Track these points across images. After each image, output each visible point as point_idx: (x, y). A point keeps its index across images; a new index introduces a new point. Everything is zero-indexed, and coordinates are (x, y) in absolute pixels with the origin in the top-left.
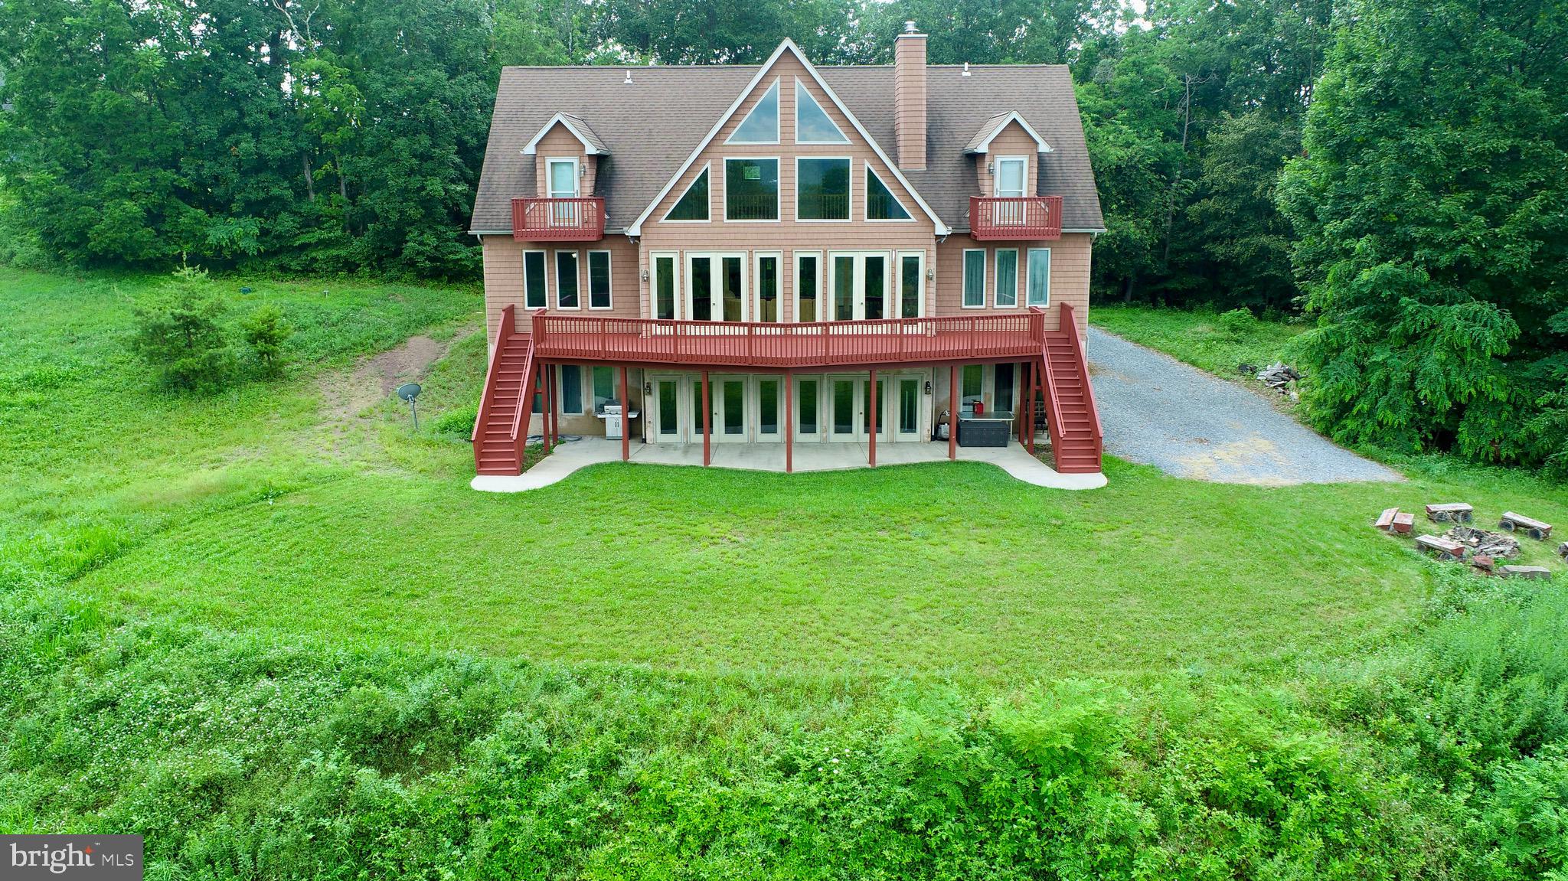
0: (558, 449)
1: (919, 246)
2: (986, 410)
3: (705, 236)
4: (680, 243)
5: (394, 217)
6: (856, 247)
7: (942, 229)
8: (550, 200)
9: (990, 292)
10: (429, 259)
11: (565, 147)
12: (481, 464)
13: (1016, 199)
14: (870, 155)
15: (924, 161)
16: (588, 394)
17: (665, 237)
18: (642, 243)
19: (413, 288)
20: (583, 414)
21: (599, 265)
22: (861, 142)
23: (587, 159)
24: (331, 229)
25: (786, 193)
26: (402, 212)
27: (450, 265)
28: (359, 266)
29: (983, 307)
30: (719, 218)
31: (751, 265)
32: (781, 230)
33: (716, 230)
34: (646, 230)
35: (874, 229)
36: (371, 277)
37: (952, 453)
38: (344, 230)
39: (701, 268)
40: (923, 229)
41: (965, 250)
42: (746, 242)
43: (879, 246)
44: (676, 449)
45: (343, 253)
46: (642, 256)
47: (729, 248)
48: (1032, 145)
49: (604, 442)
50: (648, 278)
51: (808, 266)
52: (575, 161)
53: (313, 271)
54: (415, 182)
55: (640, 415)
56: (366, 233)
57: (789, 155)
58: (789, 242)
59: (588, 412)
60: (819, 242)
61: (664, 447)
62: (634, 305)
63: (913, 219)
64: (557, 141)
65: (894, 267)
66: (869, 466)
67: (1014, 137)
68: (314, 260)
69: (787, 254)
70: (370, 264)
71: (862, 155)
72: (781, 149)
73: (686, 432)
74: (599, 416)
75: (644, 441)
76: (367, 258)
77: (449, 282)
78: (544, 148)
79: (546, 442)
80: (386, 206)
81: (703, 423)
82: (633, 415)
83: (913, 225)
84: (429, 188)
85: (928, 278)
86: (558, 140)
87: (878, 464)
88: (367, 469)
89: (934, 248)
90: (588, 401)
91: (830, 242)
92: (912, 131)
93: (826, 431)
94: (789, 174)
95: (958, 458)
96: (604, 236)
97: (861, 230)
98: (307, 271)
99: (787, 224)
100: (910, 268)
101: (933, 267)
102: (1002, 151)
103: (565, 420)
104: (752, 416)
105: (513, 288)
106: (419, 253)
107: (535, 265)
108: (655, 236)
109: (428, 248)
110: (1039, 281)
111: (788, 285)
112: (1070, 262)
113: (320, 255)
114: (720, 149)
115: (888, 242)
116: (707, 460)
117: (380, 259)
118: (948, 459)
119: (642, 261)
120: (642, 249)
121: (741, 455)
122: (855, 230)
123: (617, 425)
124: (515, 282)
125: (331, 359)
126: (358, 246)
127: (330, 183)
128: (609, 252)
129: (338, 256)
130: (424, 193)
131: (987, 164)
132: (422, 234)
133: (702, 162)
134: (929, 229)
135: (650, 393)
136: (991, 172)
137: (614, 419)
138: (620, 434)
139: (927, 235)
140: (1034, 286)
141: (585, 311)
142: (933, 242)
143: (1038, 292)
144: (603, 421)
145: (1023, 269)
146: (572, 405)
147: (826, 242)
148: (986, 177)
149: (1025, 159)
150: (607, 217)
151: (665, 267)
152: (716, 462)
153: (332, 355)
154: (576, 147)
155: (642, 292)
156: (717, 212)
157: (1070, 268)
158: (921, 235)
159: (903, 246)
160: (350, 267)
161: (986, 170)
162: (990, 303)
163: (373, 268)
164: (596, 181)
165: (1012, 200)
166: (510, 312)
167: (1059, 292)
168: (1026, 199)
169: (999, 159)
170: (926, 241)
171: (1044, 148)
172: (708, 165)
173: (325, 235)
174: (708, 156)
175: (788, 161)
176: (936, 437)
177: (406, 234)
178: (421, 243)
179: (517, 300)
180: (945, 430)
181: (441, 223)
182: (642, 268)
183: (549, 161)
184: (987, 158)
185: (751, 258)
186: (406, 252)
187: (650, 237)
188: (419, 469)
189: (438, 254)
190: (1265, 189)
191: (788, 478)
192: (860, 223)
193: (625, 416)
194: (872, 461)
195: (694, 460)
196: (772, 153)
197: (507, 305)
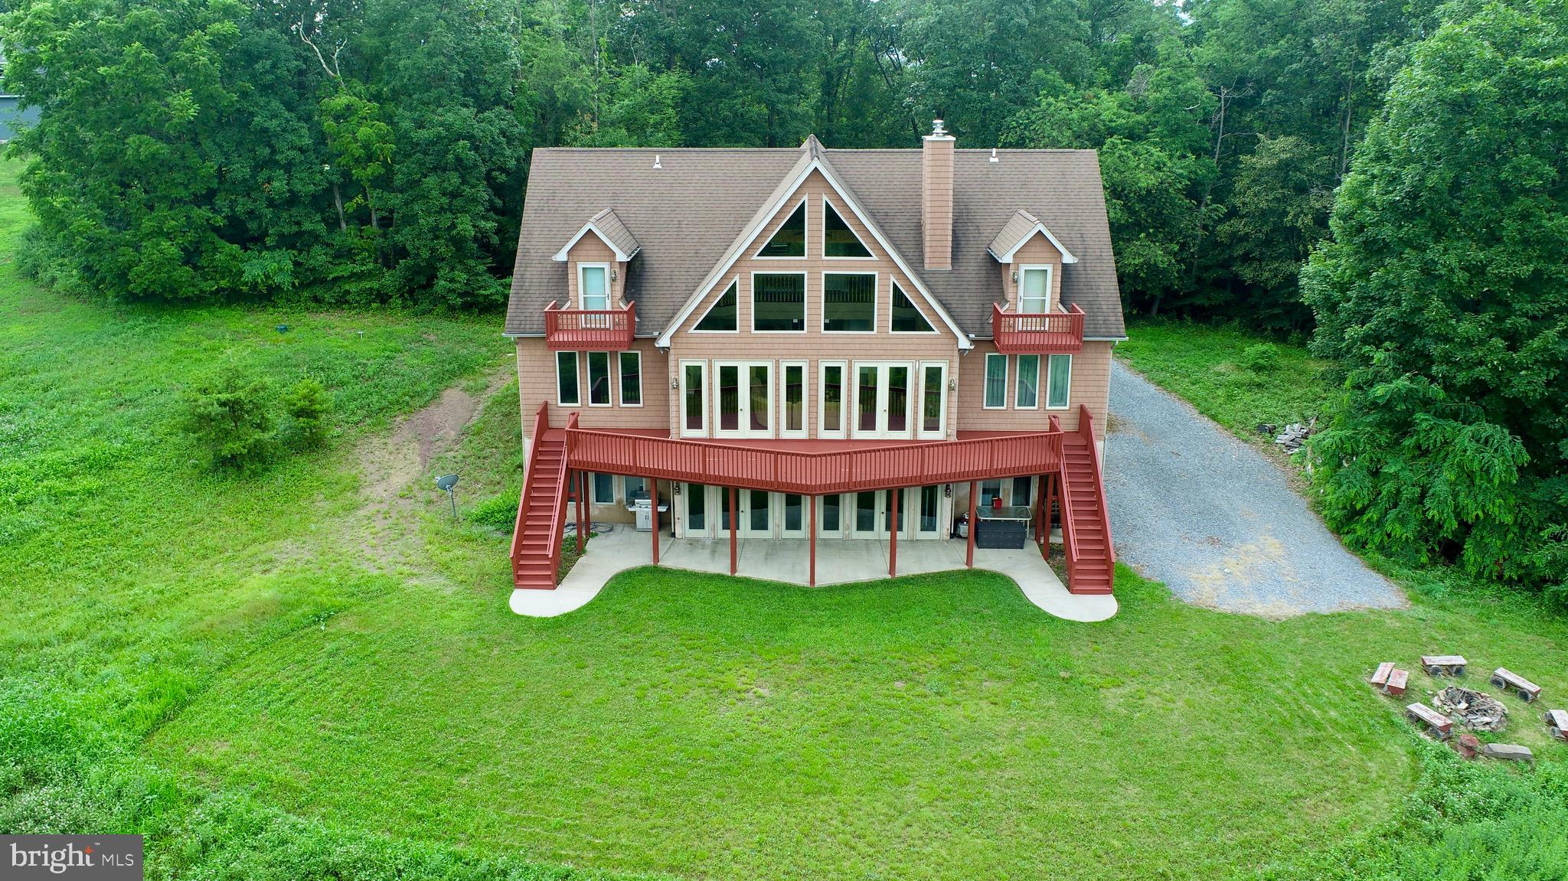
0: (591, 545)
1: (942, 357)
2: (1004, 505)
3: (733, 346)
4: (709, 352)
5: (425, 254)
6: (880, 357)
7: (964, 343)
8: (582, 312)
9: (1011, 394)
10: (462, 295)
11: (596, 253)
12: (519, 577)
13: (1039, 316)
14: (895, 270)
15: (949, 261)
16: (619, 486)
17: (694, 346)
18: (672, 352)
19: (445, 324)
20: (614, 503)
21: (630, 364)
22: (885, 258)
23: (618, 265)
24: (363, 263)
25: (813, 306)
26: (433, 250)
27: (481, 299)
28: (391, 297)
29: (1005, 408)
30: (747, 329)
31: (777, 373)
32: (808, 340)
33: (743, 340)
34: (676, 340)
35: (898, 341)
36: (404, 307)
37: (969, 561)
38: (376, 261)
39: (729, 377)
40: (946, 341)
41: (987, 355)
42: (773, 352)
43: (903, 357)
44: (704, 547)
45: (375, 285)
46: (671, 363)
47: (757, 357)
48: (1057, 255)
49: (634, 534)
50: (678, 386)
51: (833, 374)
52: (606, 266)
53: (347, 302)
54: (445, 220)
55: (669, 509)
56: (398, 267)
57: (816, 270)
58: (815, 352)
59: (619, 502)
60: (845, 352)
61: (693, 543)
62: (662, 398)
63: (937, 333)
64: (588, 247)
65: (917, 377)
66: (889, 577)
67: (1038, 248)
68: (348, 292)
69: (813, 364)
70: (402, 295)
71: (888, 270)
72: (808, 264)
73: (714, 528)
74: (630, 509)
75: (673, 535)
76: (399, 290)
77: (480, 313)
78: (575, 253)
79: (579, 533)
80: (417, 243)
81: (730, 521)
82: (662, 509)
83: (937, 337)
84: (460, 227)
85: (950, 389)
86: (590, 247)
87: (898, 575)
88: (412, 575)
89: (957, 359)
90: (619, 490)
91: (855, 352)
92: (938, 232)
93: (848, 528)
94: (815, 287)
95: (977, 565)
96: (635, 339)
97: (886, 341)
98: (342, 302)
99: (813, 335)
100: (933, 376)
101: (956, 377)
102: (1026, 260)
103: (597, 509)
104: (777, 514)
105: (547, 386)
106: (450, 291)
107: (567, 362)
108: (685, 346)
109: (458, 285)
110: (1059, 384)
111: (813, 393)
112: (1091, 366)
113: (352, 287)
114: (748, 264)
115: (912, 353)
116: (734, 569)
117: (411, 292)
118: (966, 567)
119: (671, 369)
120: (671, 358)
121: (768, 557)
122: (879, 341)
123: (647, 518)
124: (549, 381)
125: (368, 421)
126: (389, 279)
127: (362, 217)
128: (639, 352)
129: (371, 289)
130: (454, 232)
131: (1011, 272)
132: (452, 269)
133: (731, 275)
134: (952, 343)
135: (679, 492)
136: (1015, 281)
137: (644, 509)
138: (650, 526)
139: (950, 347)
140: (1054, 388)
141: (616, 408)
142: (956, 353)
143: (1059, 396)
144: (634, 513)
145: (1044, 373)
146: (603, 495)
147: (851, 352)
148: (1010, 284)
149: (1049, 268)
150: (637, 320)
151: (694, 376)
152: (745, 571)
153: (370, 417)
154: (606, 253)
155: (672, 397)
156: (744, 323)
157: (1091, 372)
158: (944, 347)
159: (928, 357)
160: (383, 298)
161: (1010, 278)
162: (1011, 404)
163: (406, 299)
164: (626, 281)
165: (1034, 316)
166: (544, 413)
167: (1080, 394)
168: (1048, 316)
169: (1023, 268)
170: (949, 353)
171: (1068, 258)
172: (737, 278)
173: (358, 269)
174: (736, 269)
175: (814, 276)
176: (955, 535)
177: (437, 269)
178: (452, 281)
179: (551, 396)
180: (963, 529)
181: (472, 257)
182: (672, 376)
183: (580, 266)
184: (1011, 267)
185: (777, 367)
186: (435, 288)
187: (679, 346)
188: (460, 578)
189: (469, 289)
190: (1296, 216)
191: (808, 592)
192: (884, 335)
193: (655, 509)
194: (892, 570)
195: (721, 567)
196: (798, 268)
197: (541, 402)
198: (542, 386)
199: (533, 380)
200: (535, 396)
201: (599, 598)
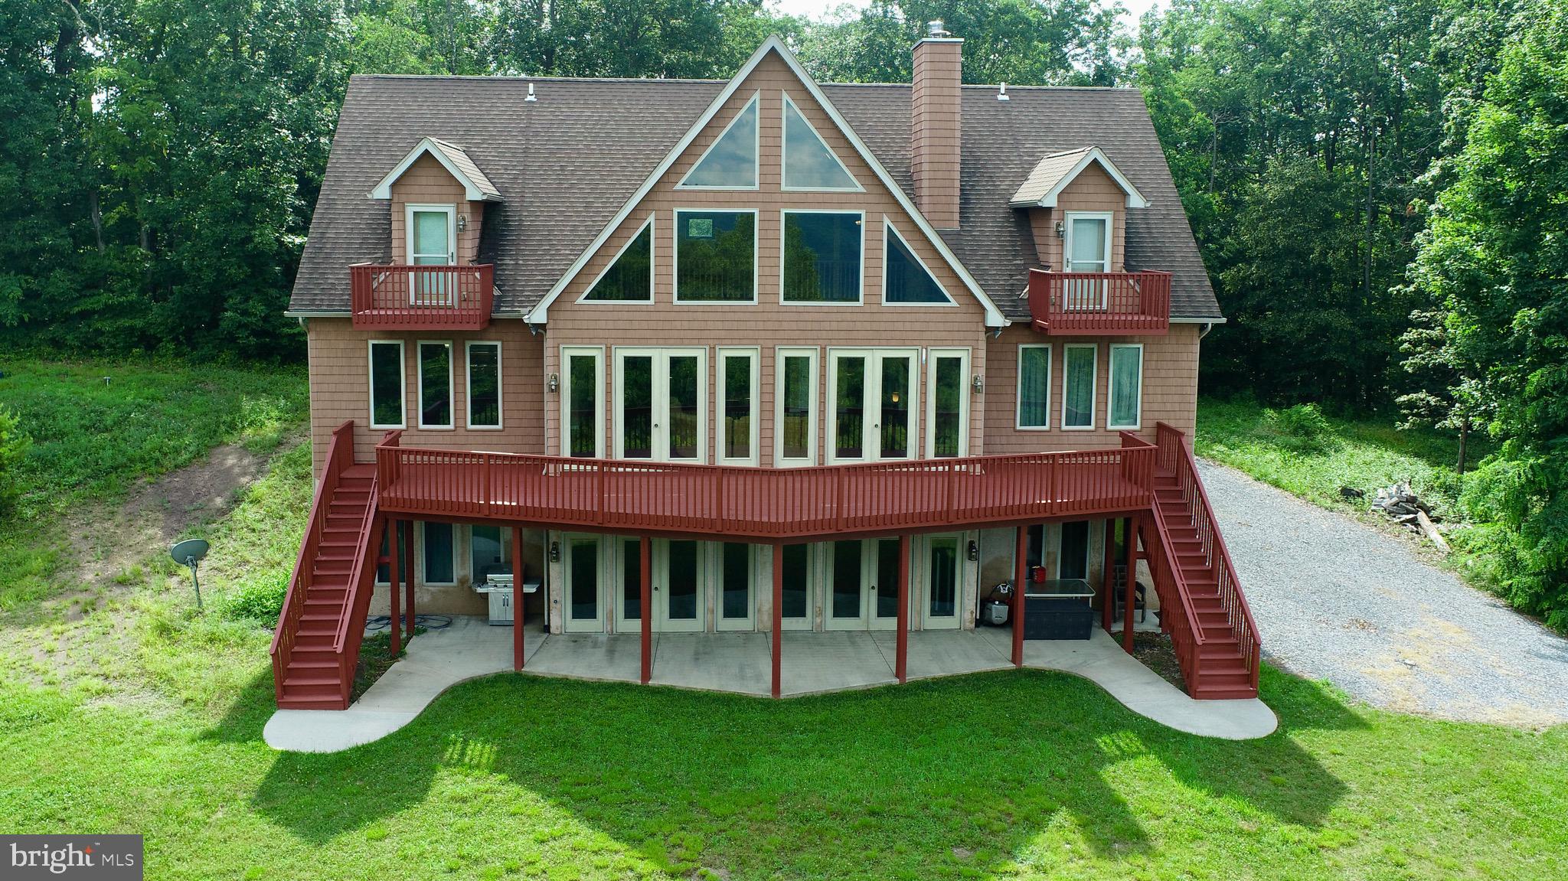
0: (414, 646)
1: (962, 342)
2: (1049, 578)
3: (644, 325)
4: (607, 334)
5: (209, 276)
6: (868, 343)
7: (996, 318)
8: (410, 269)
9: (1056, 407)
10: (256, 333)
11: (436, 189)
12: (286, 690)
13: (1093, 276)
14: (893, 208)
15: (957, 216)
16: (463, 555)
17: (585, 325)
18: (549, 334)
19: (231, 372)
20: (455, 583)
21: (484, 362)
22: (879, 190)
23: (467, 208)
24: (124, 291)
25: (767, 262)
26: (220, 272)
27: (285, 341)
28: (160, 340)
29: (1047, 427)
30: (665, 297)
31: (712, 368)
32: (759, 316)
33: (662, 316)
34: (556, 315)
35: (895, 317)
36: (177, 355)
37: (1016, 656)
38: (143, 292)
39: (638, 371)
40: (967, 317)
41: (1021, 347)
42: (706, 334)
43: (903, 343)
44: (595, 645)
45: (139, 323)
46: (548, 352)
47: (681, 342)
48: (1119, 198)
49: (485, 631)
50: (558, 386)
51: (796, 369)
52: (450, 209)
53: (98, 347)
54: (239, 231)
55: (540, 590)
56: (171, 298)
57: (770, 207)
58: (769, 334)
59: (463, 581)
60: (814, 334)
61: (578, 641)
62: (534, 423)
63: (953, 303)
64: (423, 180)
65: (924, 373)
66: (896, 681)
67: (1094, 187)
68: (99, 332)
69: (767, 352)
70: (176, 339)
71: (880, 208)
72: (760, 197)
73: (611, 616)
74: (480, 590)
75: (547, 629)
76: (172, 330)
77: (283, 363)
78: (403, 189)
79: (396, 631)
80: (198, 263)
81: (636, 602)
82: (529, 589)
83: (953, 311)
84: (257, 240)
85: (974, 389)
86: (426, 179)
87: (909, 678)
88: (102, 693)
89: (983, 345)
90: (463, 563)
91: (830, 335)
92: (940, 175)
93: (821, 613)
94: (771, 234)
95: (1028, 663)
96: (492, 322)
97: (877, 317)
98: (90, 348)
99: (768, 307)
100: (948, 370)
101: (982, 373)
102: (1075, 205)
103: (427, 592)
104: (710, 592)
105: (354, 397)
106: (241, 326)
107: (386, 362)
108: (569, 325)
109: (254, 320)
110: (1126, 390)
111: (767, 398)
112: (1170, 365)
113: (106, 326)
114: (669, 197)
115: (916, 335)
116: (646, 673)
117: (189, 334)
118: (1011, 666)
119: (548, 360)
120: (548, 343)
121: (697, 657)
122: (867, 317)
123: (505, 603)
124: (357, 388)
125: (93, 483)
126: (156, 314)
127: (126, 232)
128: (499, 344)
129: (132, 328)
130: (250, 246)
131: (1054, 223)
132: (247, 300)
133: (641, 215)
134: (977, 318)
135: (557, 559)
136: (1060, 235)
137: (501, 590)
138: (511, 617)
139: (973, 327)
140: (1118, 396)
141: (461, 431)
142: (983, 336)
143: (1125, 406)
144: (485, 596)
145: (1103, 375)
146: (438, 570)
147: (824, 334)
148: (1052, 241)
149: (1108, 217)
150: (496, 292)
151: (583, 369)
152: (664, 676)
153: (95, 477)
154: (452, 190)
155: (549, 406)
156: (662, 289)
157: (1171, 373)
158: (964, 327)
159: (940, 342)
160: (147, 343)
161: (1052, 232)
162: (1056, 424)
163: (179, 343)
164: (482, 238)
165: (1087, 276)
166: (346, 435)
167: (1155, 407)
168: (1107, 276)
169: (1071, 217)
170: (970, 335)
171: (1136, 201)
172: (651, 219)
173: (115, 300)
174: (650, 205)
175: (768, 216)
176: (983, 621)
177: (225, 300)
178: (245, 313)
179: (357, 414)
180: (999, 612)
181: (274, 285)
182: (549, 371)
183: (410, 209)
184: (1054, 215)
185: (712, 359)
186: (223, 324)
187: (561, 325)
188: (185, 695)
189: (267, 326)
191: (773, 705)
192: (875, 308)
193: (518, 590)
194: (900, 669)
195: (626, 672)
196: (745, 203)
197: (341, 423)
198: (345, 396)
199: (332, 388)
200: (335, 413)
201: (421, 721)
